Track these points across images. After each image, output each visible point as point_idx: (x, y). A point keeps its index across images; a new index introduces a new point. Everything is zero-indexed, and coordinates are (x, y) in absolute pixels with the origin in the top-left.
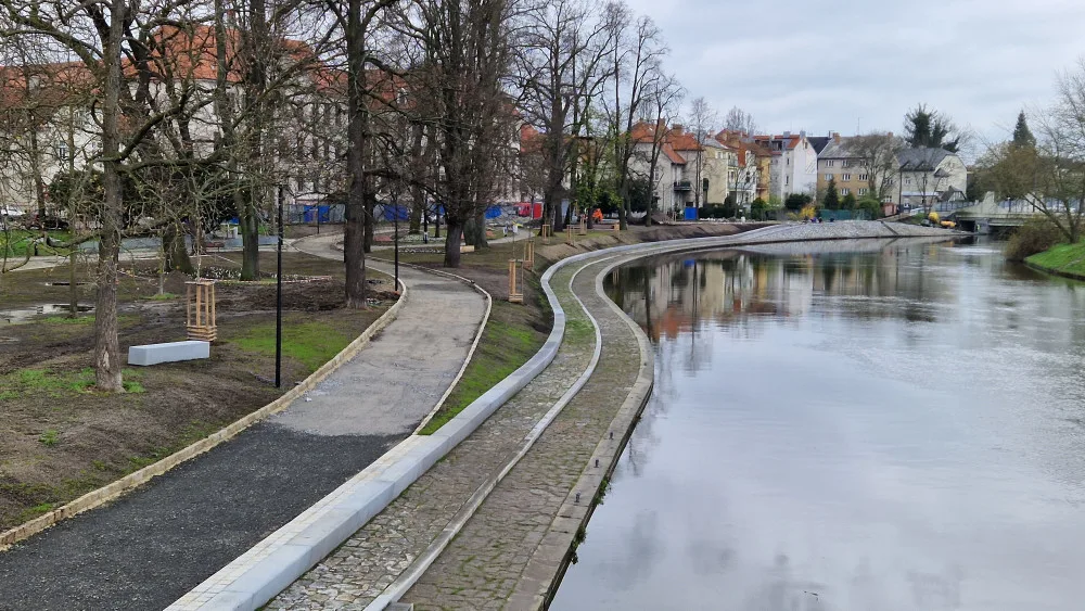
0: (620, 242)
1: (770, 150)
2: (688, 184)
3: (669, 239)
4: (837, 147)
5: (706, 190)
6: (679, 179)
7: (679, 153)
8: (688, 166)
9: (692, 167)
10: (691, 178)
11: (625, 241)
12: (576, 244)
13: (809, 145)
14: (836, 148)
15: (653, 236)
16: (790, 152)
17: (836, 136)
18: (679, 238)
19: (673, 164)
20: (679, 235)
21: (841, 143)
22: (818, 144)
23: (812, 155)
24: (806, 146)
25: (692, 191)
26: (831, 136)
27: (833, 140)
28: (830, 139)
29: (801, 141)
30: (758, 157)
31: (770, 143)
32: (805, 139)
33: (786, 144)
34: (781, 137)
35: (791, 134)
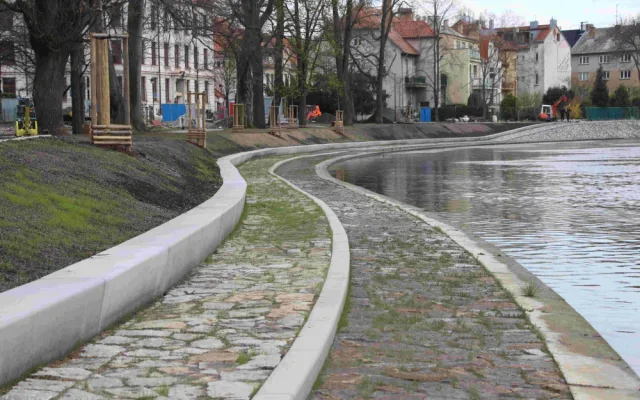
0: (344, 138)
1: (515, 45)
2: (422, 80)
3: (409, 138)
4: (592, 40)
5: (444, 88)
6: (411, 73)
7: (410, 42)
8: (423, 56)
9: (428, 55)
10: (427, 71)
11: (352, 137)
12: (283, 134)
13: (562, 37)
14: (590, 42)
15: (386, 133)
16: (540, 46)
17: (590, 28)
18: (420, 137)
19: (403, 54)
20: (420, 133)
21: (597, 37)
22: (572, 37)
23: (564, 49)
24: (558, 39)
25: (429, 88)
26: (584, 29)
27: (586, 33)
28: (583, 32)
29: (551, 33)
30: (503, 51)
31: (515, 35)
32: (557, 32)
33: (534, 37)
34: (529, 28)
35: (540, 24)
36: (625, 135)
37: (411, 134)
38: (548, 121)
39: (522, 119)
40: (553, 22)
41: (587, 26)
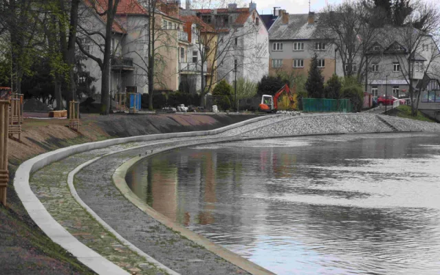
1: (214, 27)
2: (130, 62)
3: (142, 133)
4: (286, 26)
9: (140, 36)
13: (260, 21)
14: (283, 28)
16: (240, 30)
17: (283, 14)
21: (290, 22)
22: (268, 20)
23: (263, 34)
24: (257, 24)
25: (140, 71)
26: (277, 14)
27: (279, 19)
28: (276, 17)
29: (251, 17)
30: (203, 33)
31: (213, 17)
32: (256, 16)
33: (234, 20)
34: (226, 11)
35: (238, 7)
36: (345, 130)
37: (143, 128)
38: (270, 112)
39: (242, 109)
40: (253, 5)
41: (280, 11)
